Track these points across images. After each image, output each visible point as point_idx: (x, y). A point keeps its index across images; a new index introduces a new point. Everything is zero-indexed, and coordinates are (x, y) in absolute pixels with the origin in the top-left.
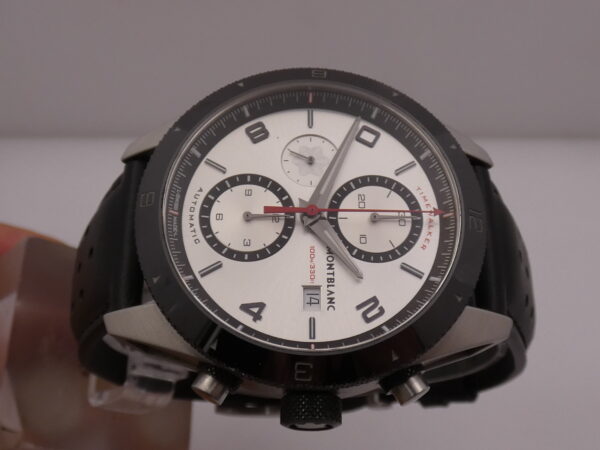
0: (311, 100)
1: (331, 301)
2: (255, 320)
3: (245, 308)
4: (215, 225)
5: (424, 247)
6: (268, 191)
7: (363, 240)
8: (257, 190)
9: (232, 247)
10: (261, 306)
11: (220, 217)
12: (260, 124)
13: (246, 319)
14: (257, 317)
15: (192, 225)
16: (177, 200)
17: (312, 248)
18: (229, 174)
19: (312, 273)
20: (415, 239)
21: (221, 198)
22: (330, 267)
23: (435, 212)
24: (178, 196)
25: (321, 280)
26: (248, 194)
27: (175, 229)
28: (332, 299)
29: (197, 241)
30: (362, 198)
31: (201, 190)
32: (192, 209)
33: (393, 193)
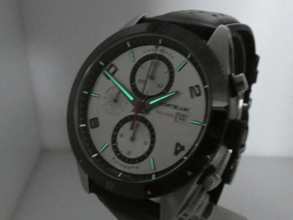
0: (87, 93)
2: (184, 150)
3: (177, 153)
4: (132, 156)
5: (172, 57)
7: (160, 86)
8: (121, 131)
9: (146, 151)
10: (178, 144)
12: (92, 120)
13: (182, 154)
14: (182, 148)
15: (129, 168)
17: (157, 112)
18: (110, 142)
19: (169, 115)
21: (120, 150)
22: (169, 105)
24: (113, 170)
25: (173, 111)
26: (122, 136)
27: (129, 176)
29: (137, 168)
30: (141, 81)
31: (113, 158)
32: (122, 165)
33: (142, 65)
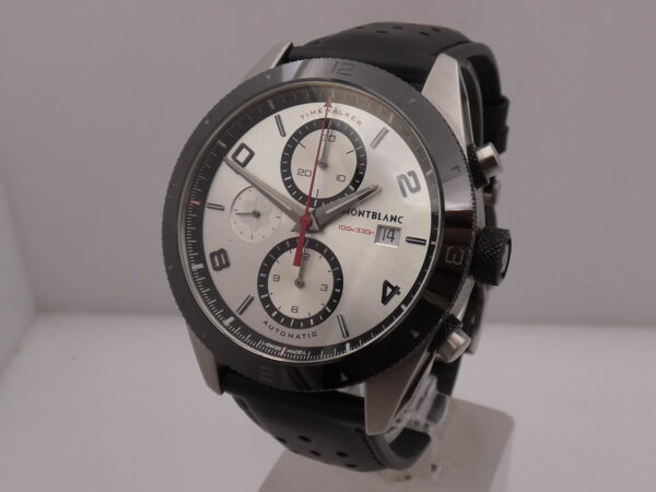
0: (198, 203)
1: (393, 219)
2: (398, 293)
3: (385, 300)
4: (302, 315)
5: (359, 123)
6: (278, 259)
7: (342, 178)
8: (275, 269)
9: (326, 301)
10: (386, 284)
11: (294, 309)
12: (212, 255)
13: (396, 301)
14: (396, 290)
15: (298, 337)
16: (272, 346)
17: (341, 227)
18: (255, 294)
19: (364, 231)
20: (350, 129)
21: (277, 305)
22: (361, 214)
23: (328, 105)
24: (268, 345)
25: (373, 225)
26: (277, 278)
27: (299, 352)
28: (392, 218)
29: (314, 335)
30: (302, 172)
31: (266, 323)
32: (283, 334)
33: (302, 142)
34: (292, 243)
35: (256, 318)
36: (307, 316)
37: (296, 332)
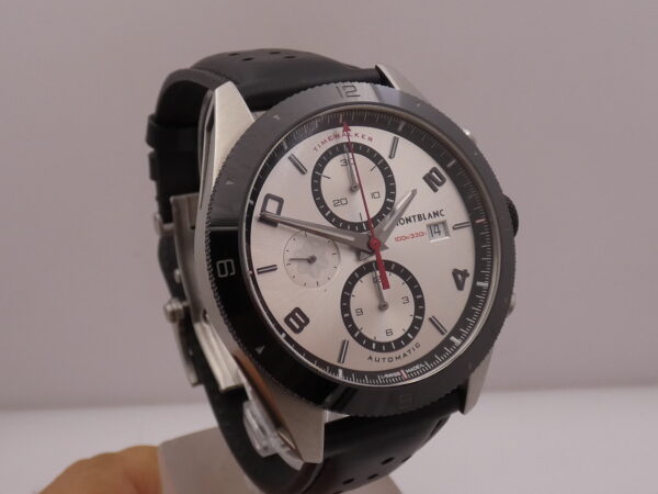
1: (436, 214)
2: (468, 275)
3: (460, 286)
4: (398, 334)
5: (370, 139)
6: (353, 293)
7: (376, 195)
8: (354, 304)
9: (412, 312)
10: (455, 273)
11: (389, 332)
12: (287, 320)
13: (469, 282)
14: (465, 274)
15: (405, 355)
16: (390, 375)
17: (397, 239)
18: (348, 337)
19: (418, 235)
20: (365, 147)
21: (371, 337)
22: (408, 220)
24: (386, 376)
25: (421, 226)
26: (360, 312)
27: (417, 367)
29: (417, 346)
30: (337, 203)
31: (370, 358)
32: (390, 360)
34: (361, 272)
35: (359, 359)
36: (403, 333)
37: (400, 352)
